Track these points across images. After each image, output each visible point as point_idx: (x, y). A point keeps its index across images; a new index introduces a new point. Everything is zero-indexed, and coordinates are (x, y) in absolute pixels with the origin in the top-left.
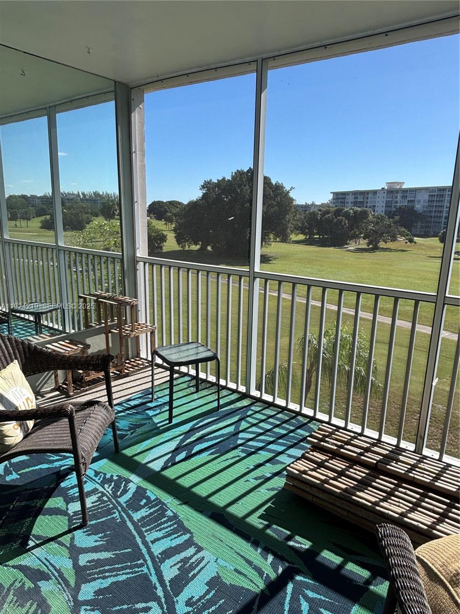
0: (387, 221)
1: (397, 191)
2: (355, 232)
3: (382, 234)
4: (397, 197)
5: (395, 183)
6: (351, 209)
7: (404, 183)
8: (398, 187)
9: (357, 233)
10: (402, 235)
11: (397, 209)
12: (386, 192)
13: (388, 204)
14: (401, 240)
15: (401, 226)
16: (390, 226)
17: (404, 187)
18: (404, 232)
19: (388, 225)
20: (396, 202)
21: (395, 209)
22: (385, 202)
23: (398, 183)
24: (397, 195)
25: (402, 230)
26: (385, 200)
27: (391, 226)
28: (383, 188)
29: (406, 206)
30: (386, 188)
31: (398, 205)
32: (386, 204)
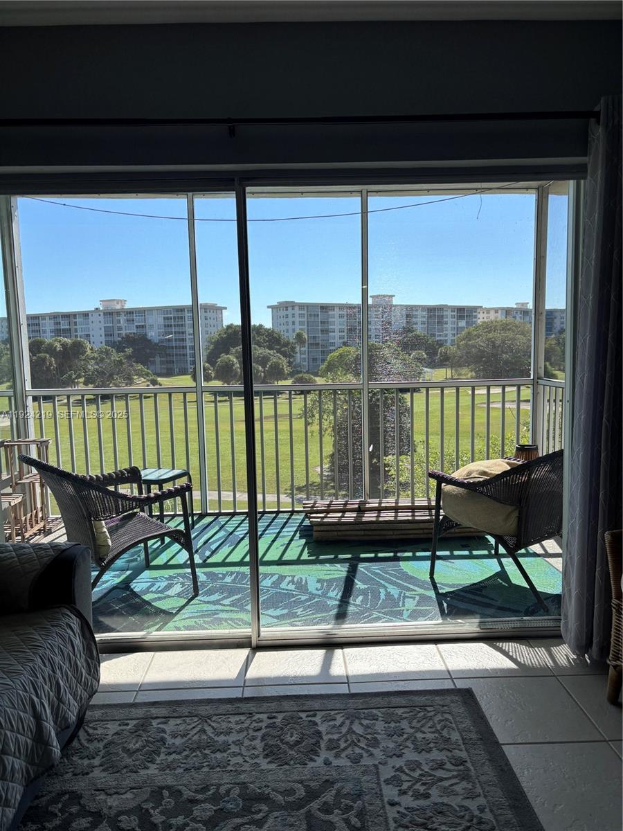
0: (115, 356)
1: (118, 313)
2: (70, 376)
3: (111, 375)
4: (119, 322)
5: (114, 300)
6: (56, 340)
7: (125, 301)
8: (118, 307)
9: (74, 377)
10: (140, 374)
11: (123, 338)
12: (102, 314)
13: (109, 333)
14: (140, 382)
15: (137, 362)
16: (120, 362)
17: (128, 306)
18: (142, 371)
19: (118, 361)
20: (120, 329)
21: (120, 339)
22: (103, 329)
23: (118, 301)
24: (118, 318)
25: (139, 368)
26: (102, 325)
27: (123, 363)
28: (97, 309)
29: (134, 333)
30: (101, 309)
31: (123, 332)
32: (105, 331)
